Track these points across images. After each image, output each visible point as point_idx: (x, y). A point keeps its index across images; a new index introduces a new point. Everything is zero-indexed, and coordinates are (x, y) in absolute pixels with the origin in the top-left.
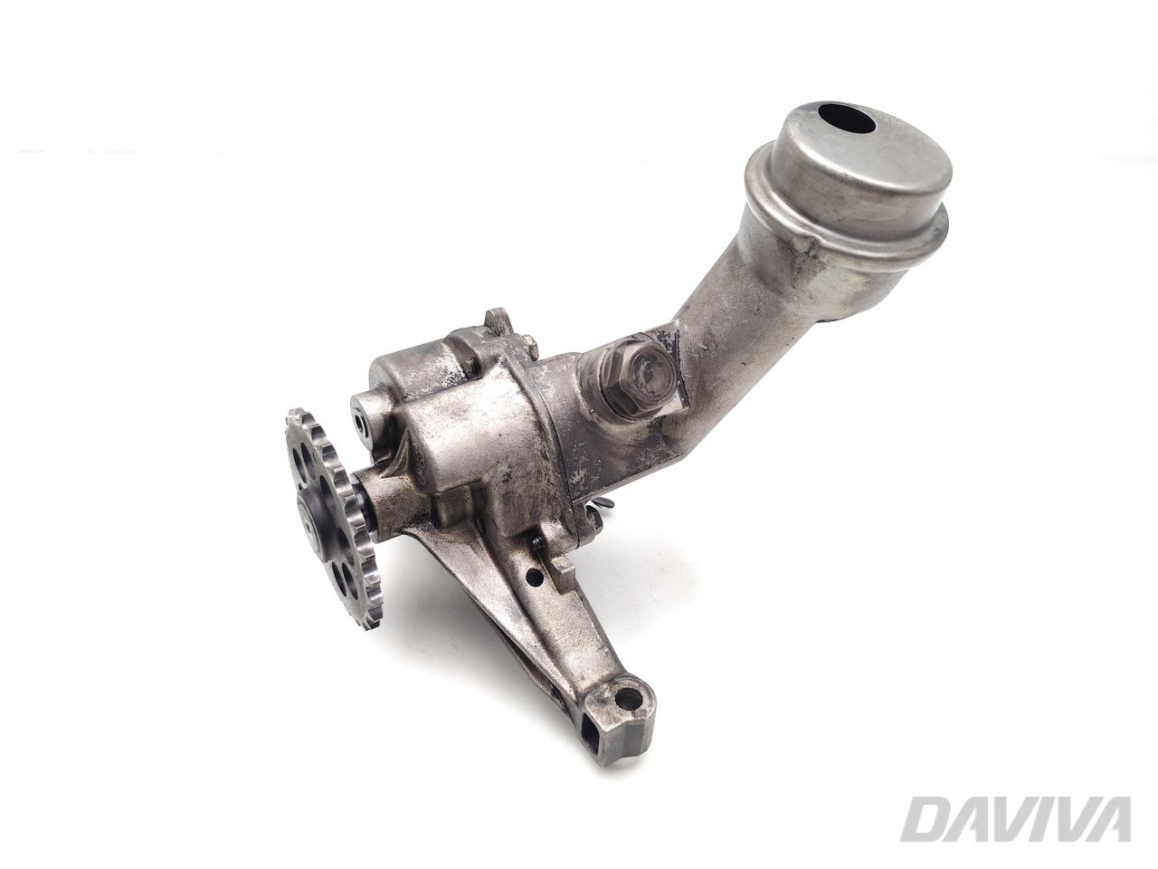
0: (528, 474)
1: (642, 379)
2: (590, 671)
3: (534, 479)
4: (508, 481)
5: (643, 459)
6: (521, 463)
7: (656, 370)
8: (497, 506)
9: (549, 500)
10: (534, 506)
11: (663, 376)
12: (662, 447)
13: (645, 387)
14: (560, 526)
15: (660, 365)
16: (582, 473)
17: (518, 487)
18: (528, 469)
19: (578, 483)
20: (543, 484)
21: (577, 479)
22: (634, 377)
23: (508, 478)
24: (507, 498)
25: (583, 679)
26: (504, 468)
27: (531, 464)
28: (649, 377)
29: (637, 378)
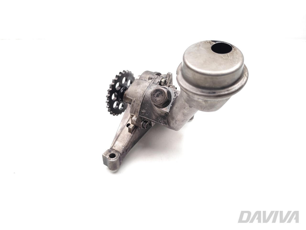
1: (156, 95)
2: (117, 147)
7: (161, 96)
11: (161, 98)
13: (155, 97)
14: (136, 119)
15: (162, 95)
16: (145, 111)
19: (143, 112)
21: (143, 111)
22: (154, 93)
25: (115, 147)
28: (158, 96)
29: (155, 94)
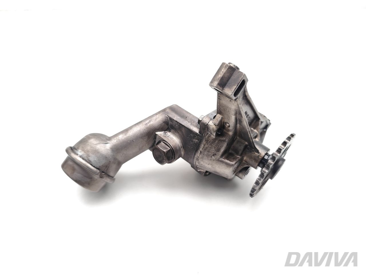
0: (208, 152)
3: (208, 149)
4: (215, 154)
5: (177, 125)
6: (208, 156)
8: (222, 150)
9: (208, 141)
10: (213, 143)
12: (170, 123)
17: (213, 150)
18: (207, 153)
20: (206, 146)
23: (214, 155)
24: (218, 150)
26: (213, 157)
27: (205, 153)
